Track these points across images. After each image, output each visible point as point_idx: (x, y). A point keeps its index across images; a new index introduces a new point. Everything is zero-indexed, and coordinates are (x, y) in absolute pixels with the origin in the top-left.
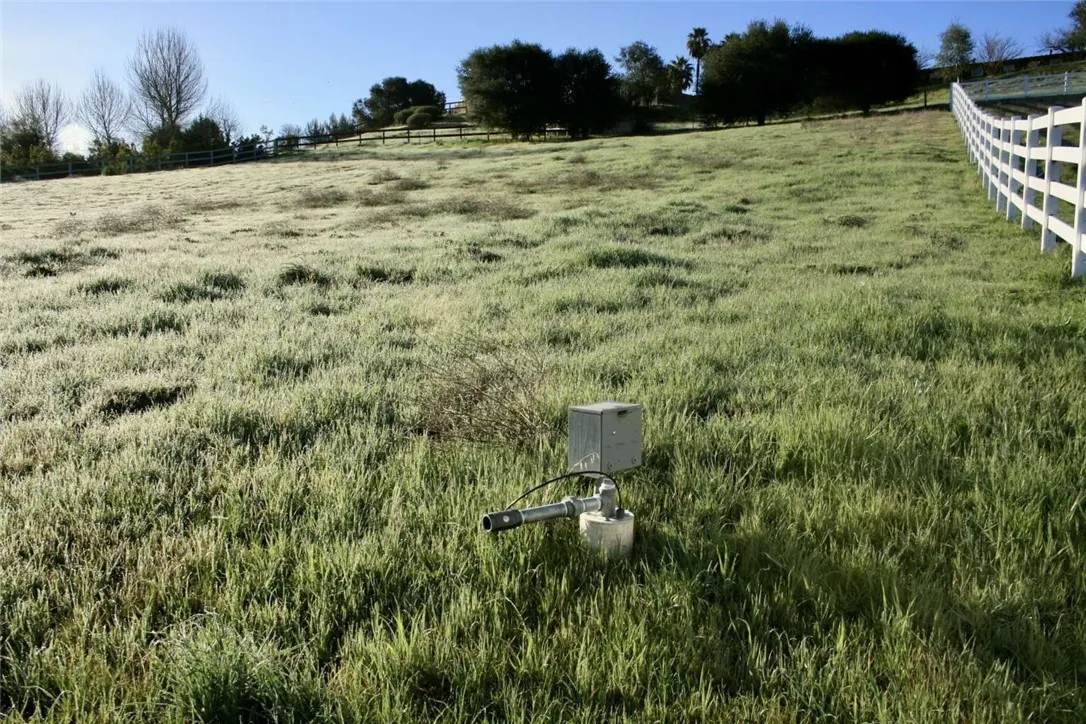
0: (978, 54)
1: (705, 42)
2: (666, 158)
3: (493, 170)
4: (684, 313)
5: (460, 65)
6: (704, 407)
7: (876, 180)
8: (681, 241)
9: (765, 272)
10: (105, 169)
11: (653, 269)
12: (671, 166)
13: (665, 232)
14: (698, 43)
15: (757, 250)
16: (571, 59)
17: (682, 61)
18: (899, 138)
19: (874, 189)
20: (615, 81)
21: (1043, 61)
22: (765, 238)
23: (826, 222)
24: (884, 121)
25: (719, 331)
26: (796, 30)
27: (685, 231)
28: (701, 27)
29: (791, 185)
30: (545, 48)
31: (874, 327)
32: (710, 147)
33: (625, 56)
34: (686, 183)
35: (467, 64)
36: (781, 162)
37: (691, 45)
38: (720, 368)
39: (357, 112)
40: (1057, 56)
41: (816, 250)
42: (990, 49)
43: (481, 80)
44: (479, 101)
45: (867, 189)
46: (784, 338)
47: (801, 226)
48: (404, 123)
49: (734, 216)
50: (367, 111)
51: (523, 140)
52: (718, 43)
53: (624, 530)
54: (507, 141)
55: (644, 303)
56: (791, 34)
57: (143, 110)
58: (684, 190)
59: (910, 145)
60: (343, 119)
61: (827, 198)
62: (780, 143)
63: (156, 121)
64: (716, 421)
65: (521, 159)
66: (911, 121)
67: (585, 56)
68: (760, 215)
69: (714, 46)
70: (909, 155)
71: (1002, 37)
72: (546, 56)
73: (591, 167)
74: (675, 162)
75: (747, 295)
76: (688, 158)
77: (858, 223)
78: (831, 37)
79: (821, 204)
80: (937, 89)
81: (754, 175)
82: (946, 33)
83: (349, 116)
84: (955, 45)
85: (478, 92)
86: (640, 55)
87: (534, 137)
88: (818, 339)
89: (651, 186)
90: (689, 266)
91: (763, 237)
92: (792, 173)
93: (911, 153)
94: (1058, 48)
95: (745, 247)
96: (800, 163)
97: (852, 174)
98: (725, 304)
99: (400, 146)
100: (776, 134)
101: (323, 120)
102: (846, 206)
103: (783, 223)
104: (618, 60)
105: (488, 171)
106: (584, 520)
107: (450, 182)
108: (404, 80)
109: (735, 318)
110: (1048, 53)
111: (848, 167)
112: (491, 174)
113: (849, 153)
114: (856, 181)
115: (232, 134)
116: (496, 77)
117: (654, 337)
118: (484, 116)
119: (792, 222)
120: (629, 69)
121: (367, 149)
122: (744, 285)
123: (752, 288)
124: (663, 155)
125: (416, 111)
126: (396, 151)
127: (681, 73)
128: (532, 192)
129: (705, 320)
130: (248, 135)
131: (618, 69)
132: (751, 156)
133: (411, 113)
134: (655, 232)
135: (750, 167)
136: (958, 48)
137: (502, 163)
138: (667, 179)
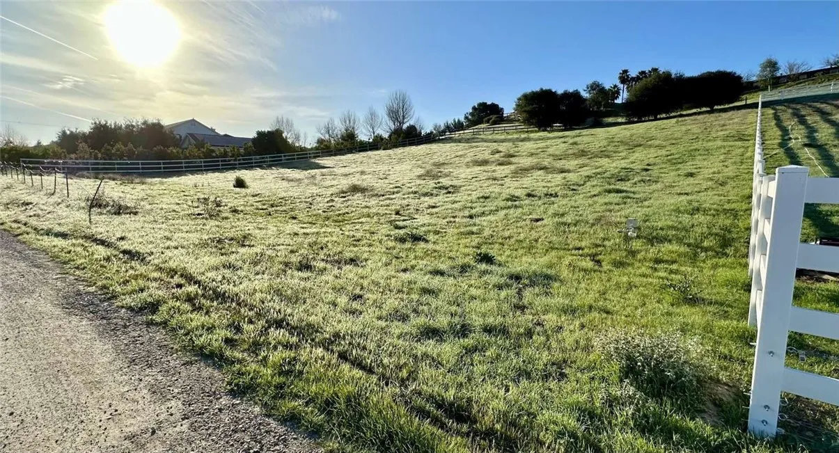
0: (783, 71)
1: (628, 76)
2: (613, 142)
3: (539, 148)
4: (636, 205)
5: (516, 100)
6: (645, 221)
7: (706, 153)
8: (628, 184)
9: (656, 195)
10: (382, 148)
11: (624, 194)
12: (616, 146)
13: (621, 180)
14: (624, 78)
15: (654, 187)
16: (566, 95)
17: (615, 86)
18: (724, 128)
19: (704, 157)
20: (585, 100)
21: (825, 72)
22: (656, 182)
23: (679, 175)
24: (719, 116)
25: (645, 209)
26: (676, 74)
27: (629, 180)
28: (626, 69)
29: (668, 156)
30: (554, 91)
31: (682, 209)
32: (632, 135)
33: (588, 88)
34: (623, 154)
35: (519, 99)
36: (664, 143)
37: (620, 78)
38: (647, 216)
39: (466, 118)
40: (834, 68)
41: (674, 187)
42: (791, 69)
43: (525, 106)
44: (524, 115)
45: (700, 157)
46: (661, 211)
47: (670, 177)
48: (488, 123)
49: (644, 173)
50: (470, 117)
51: (543, 131)
52: (634, 76)
53: (636, 235)
54: (536, 132)
55: (625, 203)
56: (673, 76)
57: (388, 122)
58: (622, 159)
59: (727, 132)
60: (459, 120)
61: (682, 163)
62: (666, 133)
63: (393, 127)
64: (647, 223)
65: (549, 142)
66: (733, 116)
67: (572, 93)
68: (655, 172)
69: (632, 78)
70: (726, 138)
71: (799, 62)
72: (554, 94)
73: (581, 147)
74: (616, 144)
75: (651, 201)
76: (622, 142)
77: (691, 175)
78: (694, 76)
79: (679, 166)
80: (756, 92)
81: (652, 150)
82: (763, 64)
83: (462, 119)
84: (768, 69)
85: (525, 111)
86: (595, 87)
87: (548, 129)
88: (668, 211)
89: (608, 157)
90: (634, 193)
91: (655, 181)
92: (669, 149)
93: (727, 137)
94: (835, 64)
95: (650, 185)
96: (673, 144)
97: (695, 150)
98: (646, 203)
99: (491, 134)
100: (662, 127)
101: (451, 121)
102: (688, 168)
103: (663, 175)
104: (585, 90)
105: (537, 149)
106: (629, 233)
107: (524, 154)
108: (486, 103)
109: (648, 207)
110: (829, 67)
111: (695, 146)
112: (540, 150)
113: (697, 138)
114: (697, 153)
115: (422, 131)
116: (532, 105)
117: (631, 210)
118: (528, 121)
119: (667, 175)
120: (590, 94)
121: (477, 136)
122: (650, 198)
123: (652, 199)
124: (611, 140)
125: (494, 117)
126: (490, 137)
127: (615, 93)
128: (560, 159)
129: (641, 207)
130: (428, 131)
131: (585, 95)
132: (651, 140)
133: (491, 119)
134: (619, 180)
135: (650, 146)
136: (770, 70)
137: (542, 144)
138: (614, 152)
